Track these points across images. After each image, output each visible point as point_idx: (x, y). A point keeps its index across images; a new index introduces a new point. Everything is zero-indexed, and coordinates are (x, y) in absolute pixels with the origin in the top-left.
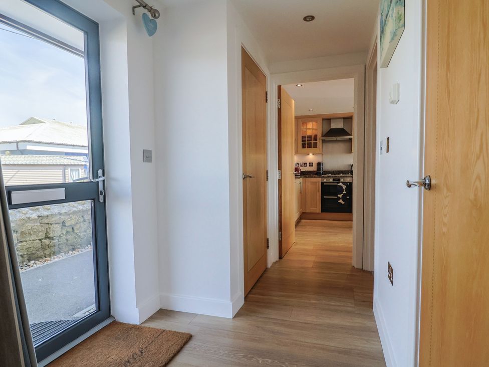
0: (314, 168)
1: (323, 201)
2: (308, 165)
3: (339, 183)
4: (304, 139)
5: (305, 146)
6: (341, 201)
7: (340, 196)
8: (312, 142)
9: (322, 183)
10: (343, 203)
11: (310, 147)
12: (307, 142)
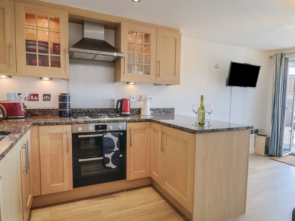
0: (54, 104)
1: (76, 167)
2: (41, 97)
3: (107, 132)
4: (32, 47)
5: (33, 61)
6: (111, 165)
7: (109, 156)
8: (49, 55)
9: (75, 136)
10: (114, 167)
11: (44, 64)
12: (37, 53)
